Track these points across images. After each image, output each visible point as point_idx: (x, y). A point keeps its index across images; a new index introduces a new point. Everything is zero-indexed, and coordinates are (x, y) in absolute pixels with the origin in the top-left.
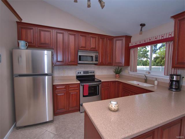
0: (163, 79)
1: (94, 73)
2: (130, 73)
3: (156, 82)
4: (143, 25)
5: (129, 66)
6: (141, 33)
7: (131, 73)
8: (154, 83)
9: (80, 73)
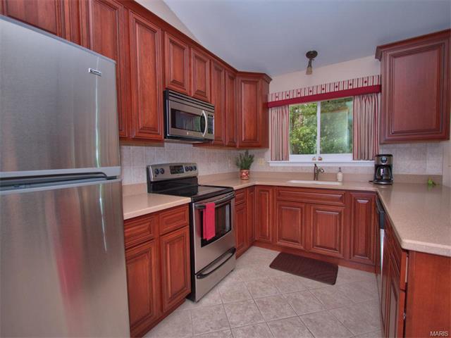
0: (350, 168)
1: (196, 169)
2: (271, 165)
3: (340, 175)
4: (311, 55)
5: (268, 147)
6: (309, 72)
7: (274, 164)
8: (336, 177)
9: (163, 172)
